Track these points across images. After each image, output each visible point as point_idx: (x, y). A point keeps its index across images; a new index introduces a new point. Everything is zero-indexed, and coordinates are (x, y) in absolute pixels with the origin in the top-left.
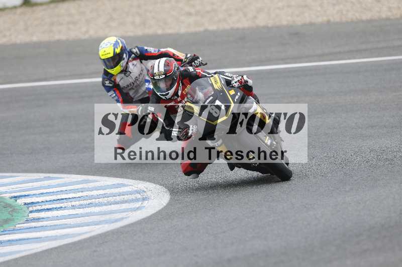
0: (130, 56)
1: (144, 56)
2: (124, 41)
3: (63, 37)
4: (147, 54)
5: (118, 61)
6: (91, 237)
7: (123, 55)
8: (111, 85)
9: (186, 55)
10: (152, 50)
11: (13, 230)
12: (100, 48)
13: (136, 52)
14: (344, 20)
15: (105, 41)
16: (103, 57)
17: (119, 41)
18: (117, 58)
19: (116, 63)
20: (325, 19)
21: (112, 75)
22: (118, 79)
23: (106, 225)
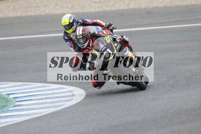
0: (77, 24)
1: (85, 24)
2: (74, 16)
3: (32, 14)
4: (86, 23)
5: (71, 27)
6: (46, 114)
7: (74, 23)
8: (68, 39)
9: (106, 24)
10: (89, 21)
11: (8, 111)
12: (62, 20)
13: (81, 22)
14: (173, 5)
15: (65, 16)
16: (64, 24)
17: (72, 16)
18: (71, 25)
19: (70, 28)
20: (164, 5)
21: (68, 34)
22: (71, 36)
23: (54, 109)
